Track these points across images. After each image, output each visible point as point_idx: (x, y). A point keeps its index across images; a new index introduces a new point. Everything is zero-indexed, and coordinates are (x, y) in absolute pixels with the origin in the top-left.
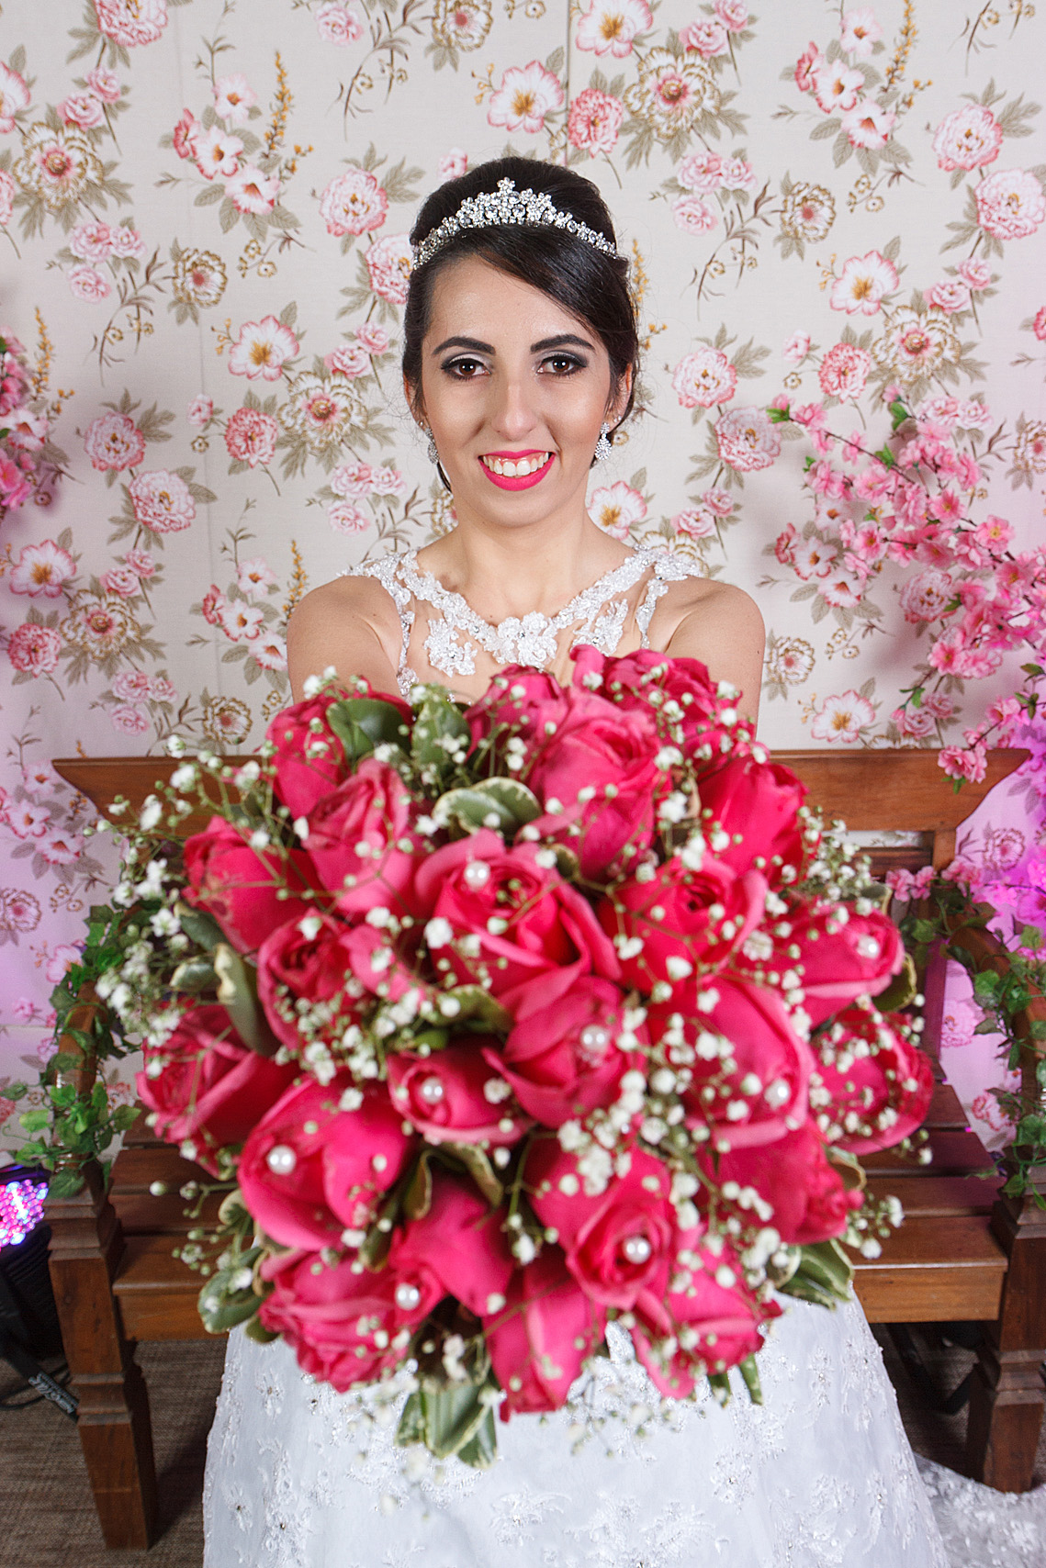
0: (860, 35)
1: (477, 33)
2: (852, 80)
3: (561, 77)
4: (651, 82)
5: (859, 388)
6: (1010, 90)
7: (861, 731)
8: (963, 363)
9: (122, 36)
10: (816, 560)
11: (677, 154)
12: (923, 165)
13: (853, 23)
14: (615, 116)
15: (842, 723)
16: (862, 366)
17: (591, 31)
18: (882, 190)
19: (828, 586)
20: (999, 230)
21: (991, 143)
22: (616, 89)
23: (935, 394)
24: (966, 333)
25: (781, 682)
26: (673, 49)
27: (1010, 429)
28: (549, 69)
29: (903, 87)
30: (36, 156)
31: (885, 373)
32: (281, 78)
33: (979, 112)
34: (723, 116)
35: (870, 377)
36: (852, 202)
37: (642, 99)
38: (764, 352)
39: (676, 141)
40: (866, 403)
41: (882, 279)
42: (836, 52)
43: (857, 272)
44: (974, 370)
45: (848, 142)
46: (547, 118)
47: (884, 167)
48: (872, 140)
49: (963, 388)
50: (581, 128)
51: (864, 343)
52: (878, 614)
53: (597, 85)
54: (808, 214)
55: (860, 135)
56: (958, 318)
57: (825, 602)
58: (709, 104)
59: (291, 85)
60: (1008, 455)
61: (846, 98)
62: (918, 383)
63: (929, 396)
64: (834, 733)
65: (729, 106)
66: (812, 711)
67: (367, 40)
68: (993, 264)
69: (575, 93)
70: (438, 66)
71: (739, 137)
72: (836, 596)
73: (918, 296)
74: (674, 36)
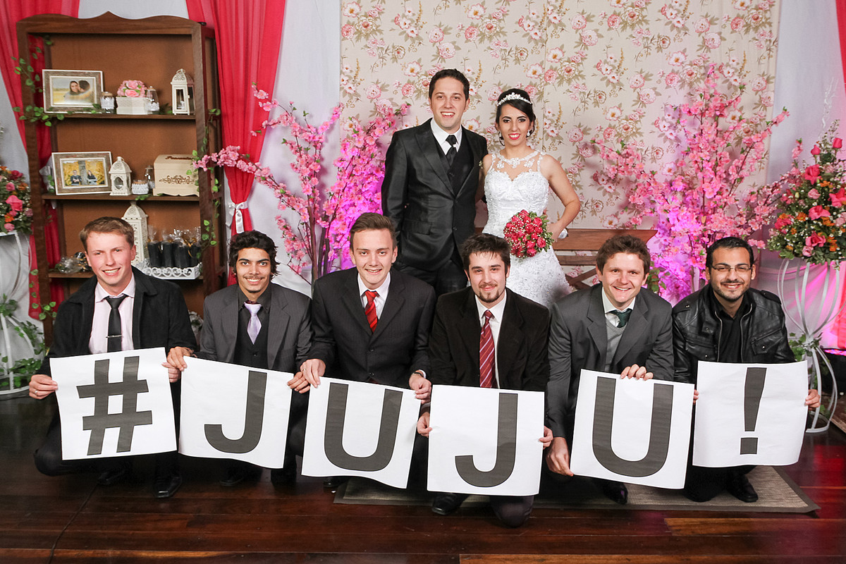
0: (611, 58)
1: (525, 57)
2: (610, 68)
3: (543, 66)
4: (564, 68)
5: (613, 138)
6: (646, 71)
7: (616, 225)
8: (637, 132)
9: (444, 56)
10: (603, 180)
11: (569, 84)
12: (626, 87)
13: (610, 56)
14: (555, 75)
15: (611, 223)
16: (614, 133)
17: (550, 57)
18: (617, 92)
19: (606, 187)
20: (645, 102)
21: (642, 82)
22: (555, 69)
23: (631, 140)
24: (638, 125)
25: (595, 211)
26: (569, 61)
27: (650, 148)
28: (541, 65)
29: (622, 70)
30: (421, 82)
31: (619, 135)
32: (480, 66)
33: (639, 75)
34: (580, 76)
35: (615, 136)
36: (610, 95)
37: (561, 71)
38: (590, 129)
39: (569, 81)
40: (615, 142)
41: (618, 113)
42: (606, 62)
43: (612, 111)
44: (641, 134)
45: (609, 81)
46: (540, 75)
47: (617, 87)
48: (615, 81)
49: (638, 139)
50: (547, 78)
51: (614, 127)
52: (619, 194)
53: (551, 69)
54: (600, 97)
55: (612, 80)
56: (636, 122)
57: (606, 191)
58: (577, 73)
59: (482, 67)
60: (650, 155)
61: (608, 72)
62: (627, 137)
63: (630, 140)
64: (609, 226)
65: (581, 73)
66: (603, 220)
67: (500, 58)
68: (644, 110)
69: (546, 70)
70: (516, 64)
71: (584, 80)
72: (608, 190)
73: (627, 117)
74: (569, 58)
